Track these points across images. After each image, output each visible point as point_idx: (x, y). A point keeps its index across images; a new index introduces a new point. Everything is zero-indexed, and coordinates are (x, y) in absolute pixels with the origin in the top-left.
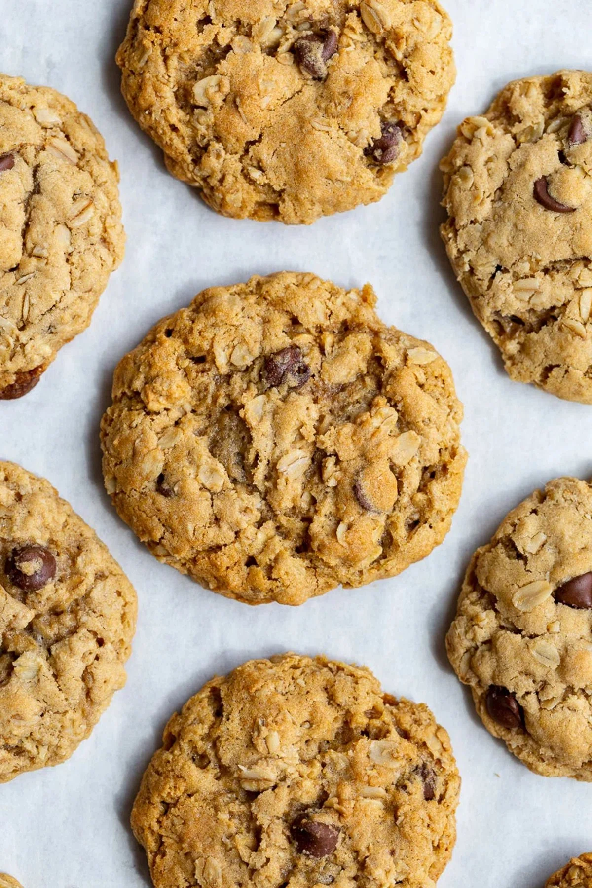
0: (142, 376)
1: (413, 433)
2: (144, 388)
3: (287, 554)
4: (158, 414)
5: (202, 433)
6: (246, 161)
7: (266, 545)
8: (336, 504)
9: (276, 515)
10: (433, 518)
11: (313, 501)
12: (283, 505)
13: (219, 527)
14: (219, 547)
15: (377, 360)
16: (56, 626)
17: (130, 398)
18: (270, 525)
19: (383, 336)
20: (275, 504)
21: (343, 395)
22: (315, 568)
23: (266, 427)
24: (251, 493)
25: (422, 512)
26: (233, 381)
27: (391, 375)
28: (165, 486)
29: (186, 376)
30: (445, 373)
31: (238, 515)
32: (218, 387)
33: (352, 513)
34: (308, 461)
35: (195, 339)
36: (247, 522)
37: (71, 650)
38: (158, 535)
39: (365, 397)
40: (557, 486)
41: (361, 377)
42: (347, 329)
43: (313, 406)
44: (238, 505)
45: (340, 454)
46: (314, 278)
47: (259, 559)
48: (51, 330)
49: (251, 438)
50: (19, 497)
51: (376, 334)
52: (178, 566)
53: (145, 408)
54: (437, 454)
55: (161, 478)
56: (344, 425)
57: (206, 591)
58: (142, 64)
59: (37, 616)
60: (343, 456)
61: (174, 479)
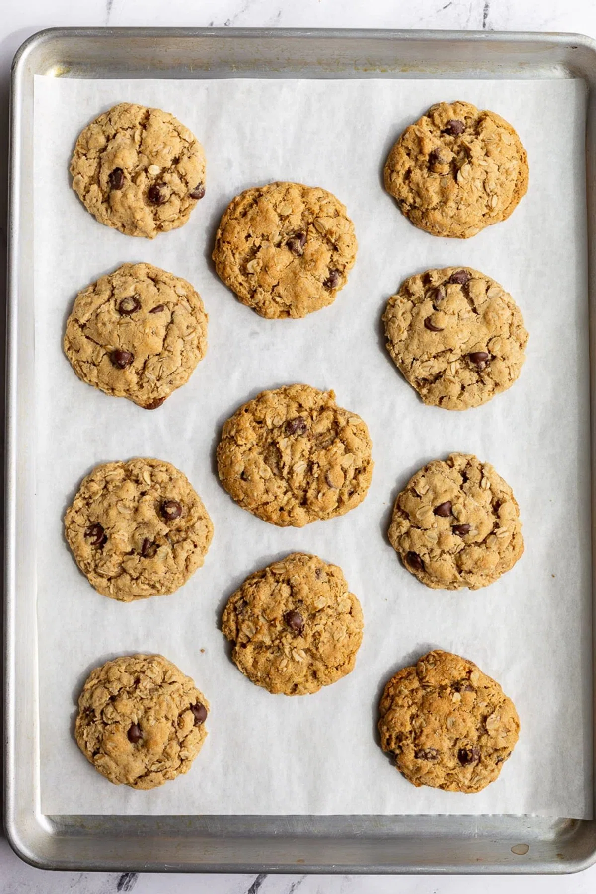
0: (235, 430)
1: (351, 454)
2: (236, 434)
3: (297, 505)
4: (242, 445)
5: (260, 454)
6: (273, 293)
7: (288, 502)
8: (318, 485)
9: (292, 489)
10: (359, 490)
11: (308, 483)
12: (295, 485)
13: (268, 494)
14: (267, 503)
15: (335, 423)
16: (177, 536)
17: (230, 439)
18: (289, 494)
19: (338, 412)
20: (292, 485)
21: (321, 438)
22: (309, 512)
23: (288, 451)
24: (281, 480)
25: (354, 488)
26: (274, 431)
27: (342, 429)
28: (245, 477)
29: (254, 429)
30: (365, 429)
31: (276, 489)
32: (267, 434)
33: (325, 488)
34: (306, 466)
35: (258, 414)
36: (280, 492)
37: (182, 547)
38: (242, 497)
39: (330, 439)
40: (432, 465)
41: (329, 430)
42: (322, 409)
43: (308, 442)
44: (276, 485)
45: (320, 463)
46: (309, 387)
47: (285, 508)
48: (171, 382)
49: (281, 457)
50: (171, 479)
51: (335, 411)
52: (250, 511)
53: (236, 443)
54: (361, 463)
55: (243, 473)
56: (321, 451)
57: (262, 521)
58: (224, 258)
59: (170, 531)
60: (321, 464)
61: (248, 474)
